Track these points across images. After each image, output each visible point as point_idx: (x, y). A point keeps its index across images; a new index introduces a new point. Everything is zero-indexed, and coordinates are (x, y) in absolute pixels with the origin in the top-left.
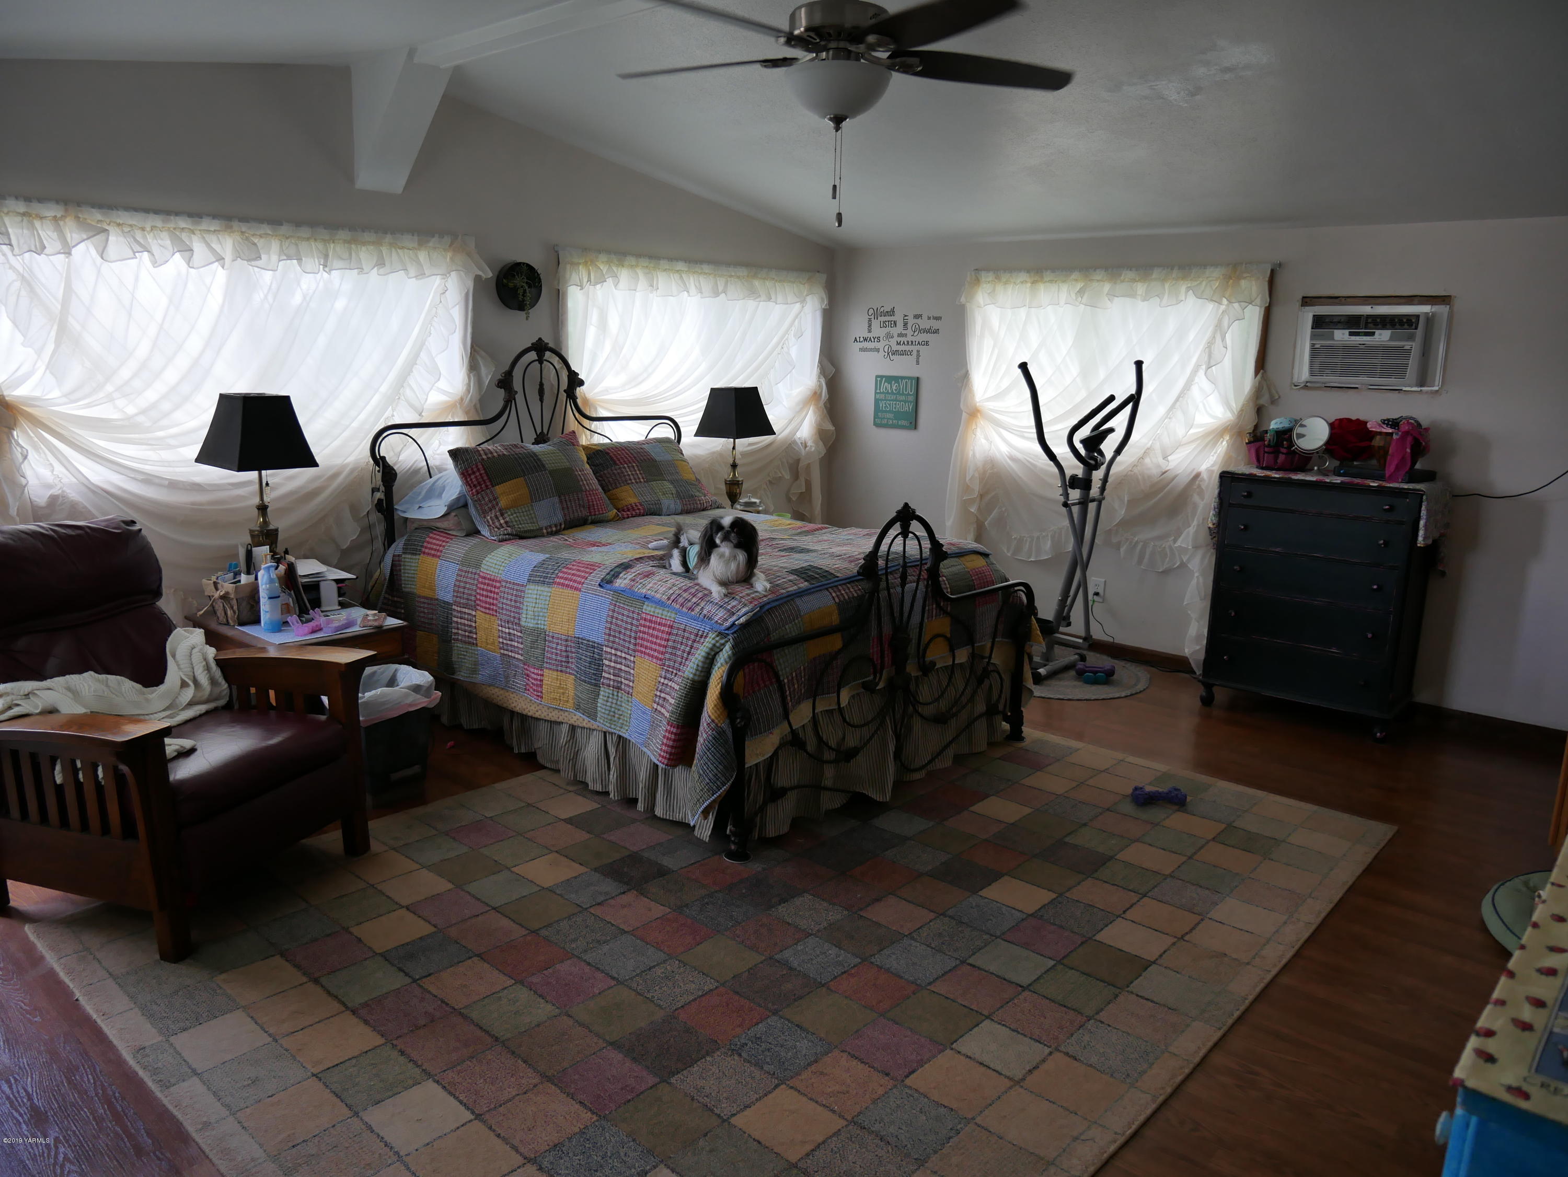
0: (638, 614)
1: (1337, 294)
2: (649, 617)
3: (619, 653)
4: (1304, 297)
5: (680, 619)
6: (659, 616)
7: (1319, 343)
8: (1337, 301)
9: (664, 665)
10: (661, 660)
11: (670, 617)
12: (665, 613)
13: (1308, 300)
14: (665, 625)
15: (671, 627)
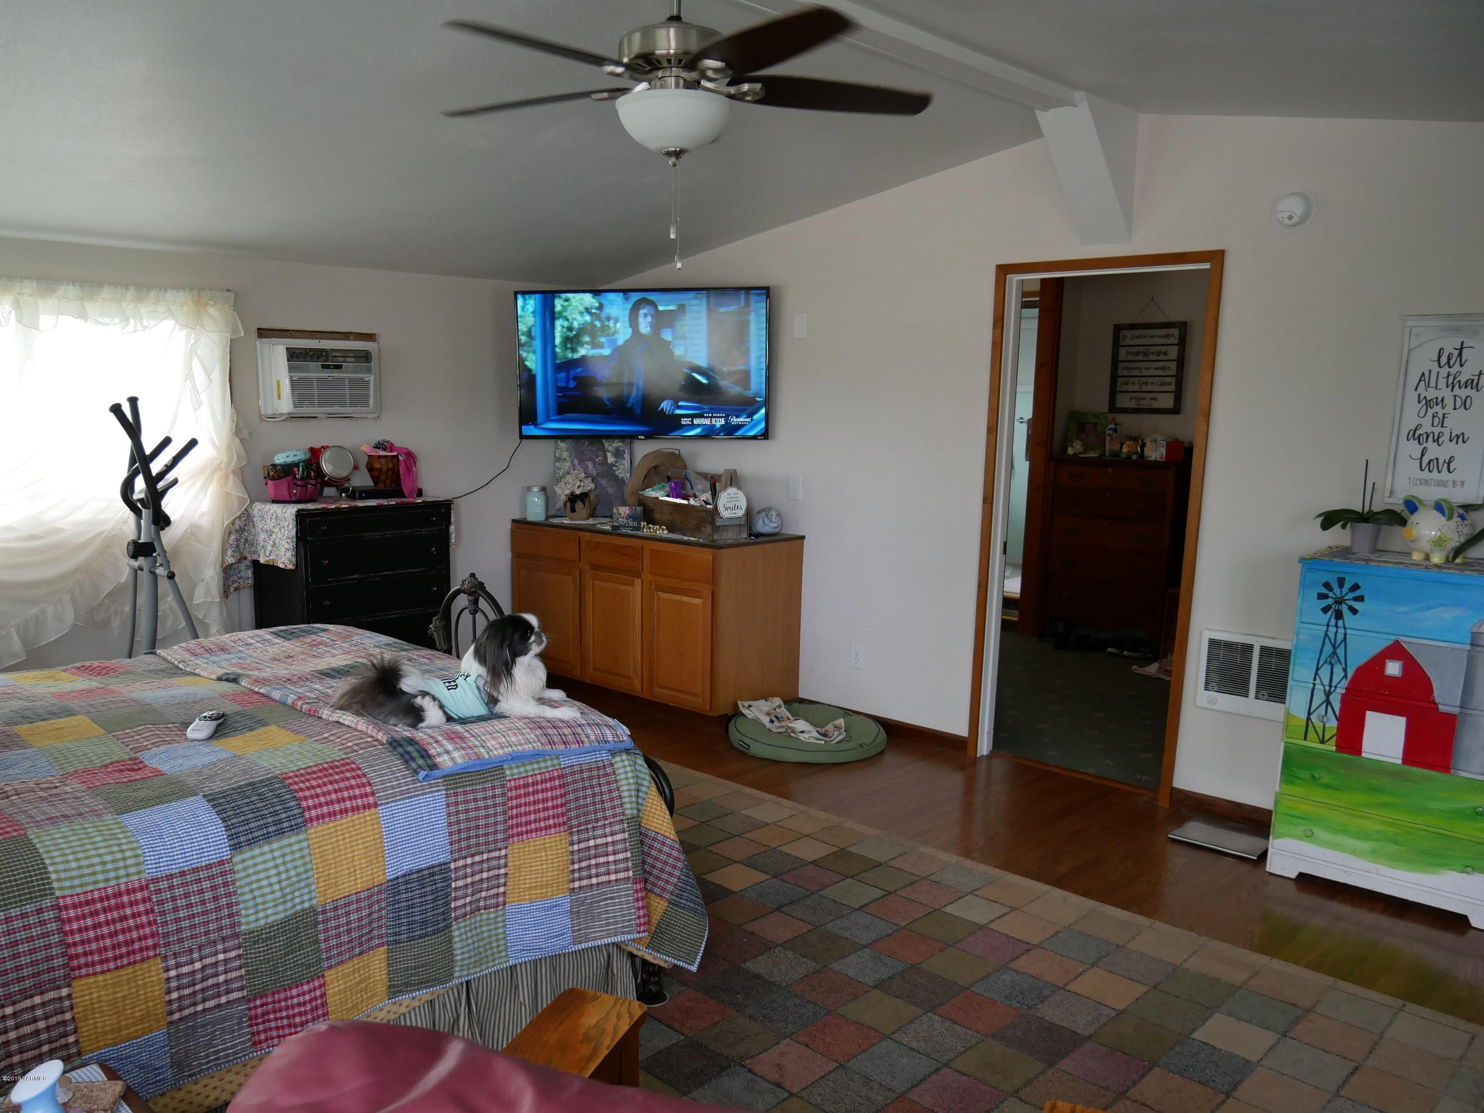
0: (503, 786)
1: (288, 328)
2: (521, 782)
3: (477, 858)
4: (258, 329)
5: (565, 762)
6: (537, 772)
7: (297, 375)
8: (288, 334)
9: (571, 827)
10: (564, 824)
11: (553, 765)
12: (549, 763)
13: (263, 332)
14: (552, 779)
15: (561, 777)
